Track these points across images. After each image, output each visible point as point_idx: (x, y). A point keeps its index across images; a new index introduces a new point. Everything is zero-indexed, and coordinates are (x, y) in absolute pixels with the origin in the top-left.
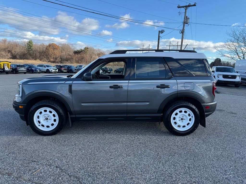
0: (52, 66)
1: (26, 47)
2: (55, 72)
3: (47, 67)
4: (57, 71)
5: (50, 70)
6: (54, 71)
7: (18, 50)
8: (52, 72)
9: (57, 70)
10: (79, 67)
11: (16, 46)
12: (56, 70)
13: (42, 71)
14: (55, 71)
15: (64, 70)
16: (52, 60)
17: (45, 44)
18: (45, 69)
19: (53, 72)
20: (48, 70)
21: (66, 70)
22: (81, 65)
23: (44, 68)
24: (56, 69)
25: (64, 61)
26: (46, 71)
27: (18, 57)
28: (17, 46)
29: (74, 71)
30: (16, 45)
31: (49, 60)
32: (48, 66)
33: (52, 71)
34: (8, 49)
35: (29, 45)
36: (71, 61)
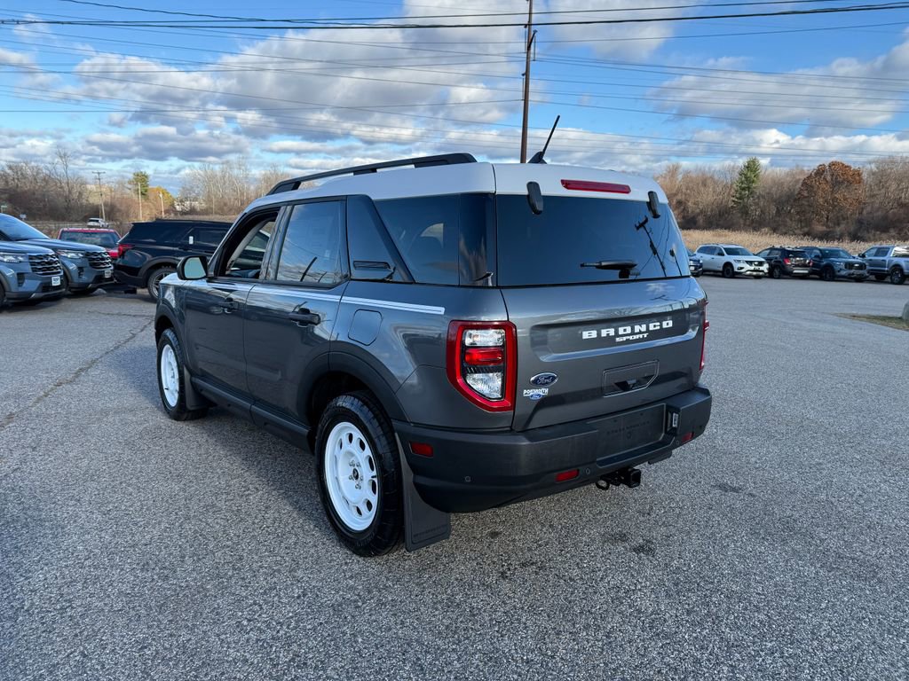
0: (750, 250)
1: (734, 186)
2: (755, 273)
3: (728, 254)
4: (763, 271)
5: (736, 266)
6: (752, 268)
7: (706, 199)
8: (740, 273)
9: (765, 268)
10: (876, 255)
11: (703, 183)
12: (757, 268)
13: (704, 271)
14: (754, 271)
15: (796, 266)
16: (820, 228)
17: (805, 169)
18: (719, 261)
19: (748, 273)
20: (728, 265)
21: (804, 266)
22: (884, 245)
23: (717, 257)
24: (761, 264)
25: (868, 232)
26: (721, 269)
27: (701, 220)
28: (704, 185)
29: (843, 273)
30: (704, 181)
31: (806, 229)
32: (731, 252)
33: (742, 268)
34: (679, 197)
35: (743, 179)
36: (901, 230)
